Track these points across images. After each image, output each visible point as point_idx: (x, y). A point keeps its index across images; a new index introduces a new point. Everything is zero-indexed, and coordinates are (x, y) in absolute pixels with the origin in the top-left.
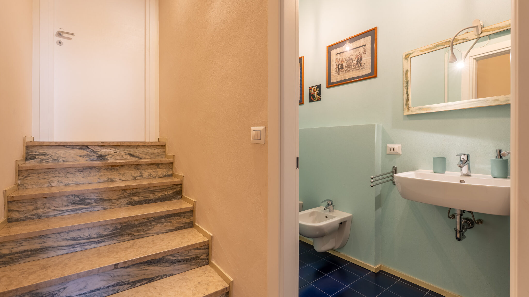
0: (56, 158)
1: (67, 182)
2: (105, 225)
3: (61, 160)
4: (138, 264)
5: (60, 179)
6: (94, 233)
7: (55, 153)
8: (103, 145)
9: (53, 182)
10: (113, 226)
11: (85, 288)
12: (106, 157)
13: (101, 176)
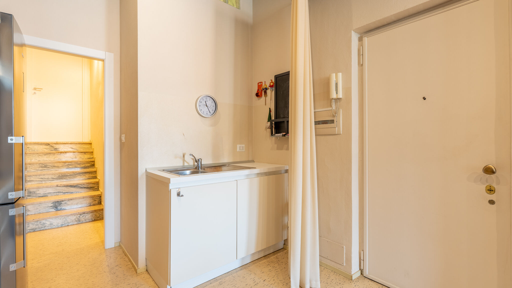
0: (33, 149)
1: (39, 160)
2: (55, 174)
3: (36, 150)
4: (66, 186)
5: (36, 158)
6: (50, 177)
7: (33, 147)
8: (57, 144)
9: (33, 159)
10: (58, 175)
11: (46, 192)
12: (59, 149)
13: (55, 157)
